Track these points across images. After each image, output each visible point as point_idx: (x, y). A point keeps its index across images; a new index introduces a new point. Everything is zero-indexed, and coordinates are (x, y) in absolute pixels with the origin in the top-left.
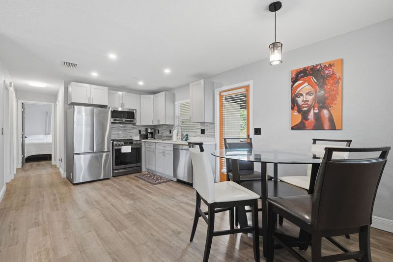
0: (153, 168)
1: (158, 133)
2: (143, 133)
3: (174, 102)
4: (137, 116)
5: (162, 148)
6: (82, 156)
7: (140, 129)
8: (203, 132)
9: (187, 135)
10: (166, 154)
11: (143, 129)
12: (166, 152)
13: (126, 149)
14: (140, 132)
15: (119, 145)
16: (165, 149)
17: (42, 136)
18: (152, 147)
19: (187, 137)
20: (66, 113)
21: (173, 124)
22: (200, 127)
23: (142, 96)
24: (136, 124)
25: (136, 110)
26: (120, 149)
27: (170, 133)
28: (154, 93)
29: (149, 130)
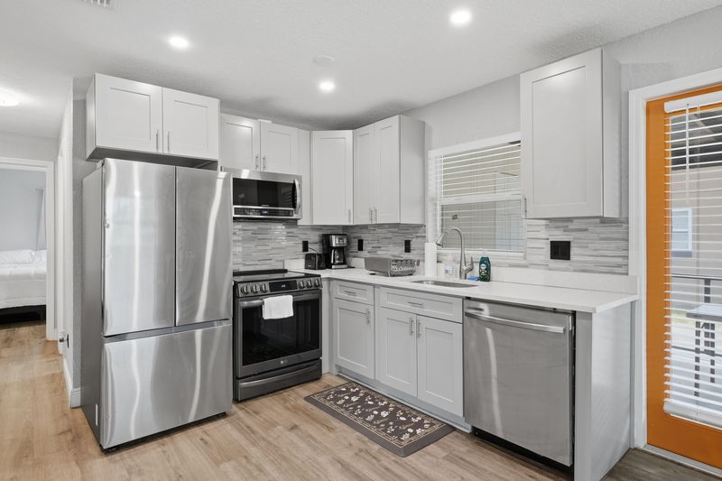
0: (363, 368)
1: (361, 248)
2: (315, 249)
3: (422, 151)
4: (302, 197)
5: (408, 307)
6: (133, 343)
7: (304, 238)
8: (560, 251)
9: (485, 261)
10: (423, 332)
11: (314, 238)
12: (424, 322)
13: (279, 308)
14: (305, 245)
15: (256, 296)
16: (417, 310)
17: (26, 254)
18: (358, 298)
19: (488, 269)
20: (78, 187)
21: (417, 221)
22: (543, 234)
23: (316, 133)
24: (300, 223)
25: (299, 178)
26: (259, 309)
27: (408, 250)
28: (353, 124)
29: (335, 242)
